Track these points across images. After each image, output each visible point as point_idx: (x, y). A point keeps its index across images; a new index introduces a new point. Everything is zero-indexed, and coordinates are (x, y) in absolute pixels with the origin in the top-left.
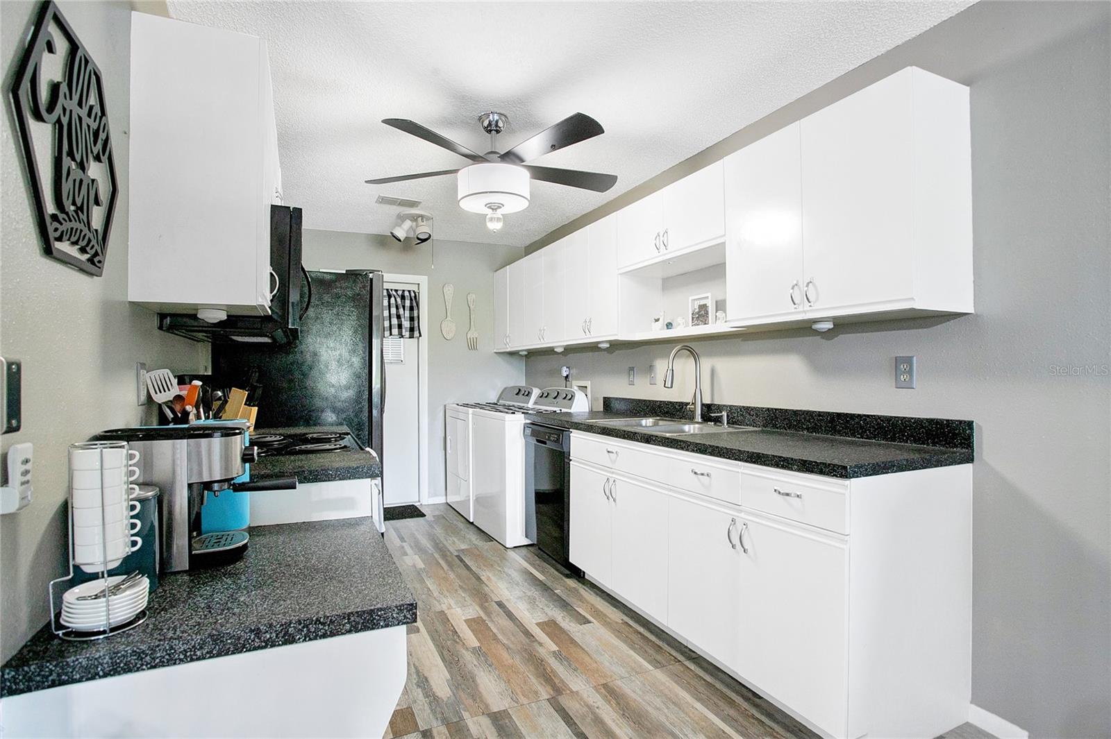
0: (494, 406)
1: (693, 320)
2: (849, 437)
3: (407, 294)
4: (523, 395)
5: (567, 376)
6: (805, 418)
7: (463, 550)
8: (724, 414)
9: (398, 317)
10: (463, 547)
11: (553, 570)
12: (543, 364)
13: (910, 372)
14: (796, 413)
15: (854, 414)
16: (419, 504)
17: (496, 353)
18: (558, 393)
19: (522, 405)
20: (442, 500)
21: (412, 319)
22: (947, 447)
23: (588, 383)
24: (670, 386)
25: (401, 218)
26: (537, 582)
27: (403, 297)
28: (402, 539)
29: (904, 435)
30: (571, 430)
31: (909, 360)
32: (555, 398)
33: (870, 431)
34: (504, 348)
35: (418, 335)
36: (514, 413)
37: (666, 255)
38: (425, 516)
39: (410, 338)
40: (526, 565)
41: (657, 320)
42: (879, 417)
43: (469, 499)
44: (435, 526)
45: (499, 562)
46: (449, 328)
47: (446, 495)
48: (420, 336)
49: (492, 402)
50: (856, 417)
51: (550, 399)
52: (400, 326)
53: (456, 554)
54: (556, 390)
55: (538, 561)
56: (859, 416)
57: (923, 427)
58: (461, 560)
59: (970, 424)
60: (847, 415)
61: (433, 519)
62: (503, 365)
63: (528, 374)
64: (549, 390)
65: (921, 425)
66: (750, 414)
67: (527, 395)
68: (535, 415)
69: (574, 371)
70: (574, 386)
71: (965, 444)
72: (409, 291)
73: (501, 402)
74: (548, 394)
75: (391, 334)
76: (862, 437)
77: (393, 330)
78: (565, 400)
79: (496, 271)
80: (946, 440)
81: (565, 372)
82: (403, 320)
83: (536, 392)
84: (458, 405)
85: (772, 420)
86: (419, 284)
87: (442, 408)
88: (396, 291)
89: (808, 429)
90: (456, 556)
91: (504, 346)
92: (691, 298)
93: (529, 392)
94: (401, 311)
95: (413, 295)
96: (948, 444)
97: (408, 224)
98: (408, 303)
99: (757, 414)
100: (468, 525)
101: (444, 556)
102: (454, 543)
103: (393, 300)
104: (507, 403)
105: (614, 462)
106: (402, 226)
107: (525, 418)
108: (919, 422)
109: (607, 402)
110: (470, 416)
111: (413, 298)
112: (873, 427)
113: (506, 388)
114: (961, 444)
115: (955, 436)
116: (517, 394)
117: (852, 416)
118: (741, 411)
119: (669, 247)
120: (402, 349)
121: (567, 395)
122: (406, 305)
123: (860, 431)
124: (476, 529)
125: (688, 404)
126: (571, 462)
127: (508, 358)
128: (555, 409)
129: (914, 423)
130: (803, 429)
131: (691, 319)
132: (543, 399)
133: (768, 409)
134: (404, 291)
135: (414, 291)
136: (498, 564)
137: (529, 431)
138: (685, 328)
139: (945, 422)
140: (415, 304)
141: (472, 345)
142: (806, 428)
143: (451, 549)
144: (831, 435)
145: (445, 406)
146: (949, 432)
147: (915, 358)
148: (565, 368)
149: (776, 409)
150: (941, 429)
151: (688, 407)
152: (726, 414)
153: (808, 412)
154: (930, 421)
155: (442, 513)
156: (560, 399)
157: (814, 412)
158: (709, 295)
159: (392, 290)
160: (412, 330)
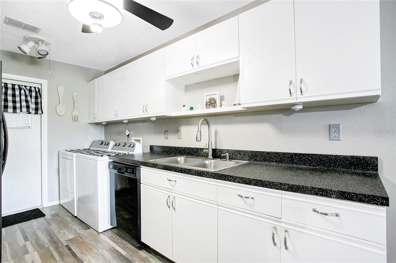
0: (88, 151)
1: (206, 106)
2: (302, 165)
3: (33, 89)
4: (105, 144)
5: (129, 134)
6: (274, 156)
7: (70, 240)
8: (227, 154)
9: (27, 101)
10: (71, 236)
11: (130, 245)
12: (115, 129)
13: (339, 132)
14: (268, 153)
15: (305, 154)
16: (42, 207)
17: (89, 123)
18: (125, 144)
19: (104, 150)
20: (57, 202)
21: (37, 103)
22: (363, 171)
23: (140, 139)
24: (200, 140)
25: (27, 40)
26: (122, 258)
27: (30, 91)
28: (26, 238)
29: (336, 164)
30: (141, 166)
31: (338, 126)
32: (123, 146)
33: (315, 162)
34: (94, 121)
35: (41, 113)
36: (102, 156)
37: (196, 69)
38: (45, 215)
39: (35, 114)
40: (113, 244)
41: (184, 106)
42: (321, 155)
43: (74, 200)
44: (52, 223)
45: (96, 245)
46: (61, 110)
47: (60, 199)
48: (42, 113)
49: (87, 148)
50: (307, 155)
51: (121, 147)
52: (28, 107)
53: (66, 244)
54: (124, 142)
55: (120, 240)
56: (308, 155)
57: (348, 160)
58: (70, 249)
59: (377, 158)
60: (300, 154)
61: (50, 217)
62: (93, 129)
63: (106, 134)
64: (120, 142)
65: (347, 159)
66: (240, 154)
67: (107, 145)
68: (114, 156)
69: (132, 133)
70: (133, 140)
71: (375, 169)
72: (35, 88)
73: (92, 148)
74: (119, 144)
75: (21, 111)
76: (310, 165)
77: (22, 109)
78: (130, 147)
79: (88, 82)
80: (362, 167)
81: (127, 133)
82: (30, 103)
83: (112, 143)
84: (66, 151)
85: (254, 157)
86: (41, 84)
87: (57, 153)
88: (26, 86)
89: (276, 162)
90: (66, 246)
91: (94, 120)
92: (205, 95)
93: (108, 143)
94: (29, 98)
95: (37, 90)
96: (365, 169)
97: (32, 44)
98: (34, 94)
99: (244, 154)
100: (74, 219)
101: (57, 248)
102: (64, 234)
103: (23, 92)
104: (96, 149)
105: (173, 186)
106: (27, 44)
107: (109, 159)
108: (345, 158)
109: (152, 148)
110: (74, 158)
111: (38, 92)
112: (317, 160)
113: (94, 141)
114: (372, 169)
115: (368, 165)
116: (101, 144)
117: (304, 155)
118: (234, 152)
119: (200, 64)
120: (30, 120)
121: (130, 145)
122: (32, 95)
123: (309, 162)
124: (79, 221)
125: (204, 149)
126: (141, 185)
127: (95, 126)
128: (125, 152)
129: (343, 158)
130: (273, 162)
131: (205, 105)
132: (117, 147)
133: (252, 151)
134: (31, 87)
135: (38, 88)
136: (95, 247)
137: (111, 166)
138: (202, 110)
139: (362, 158)
140: (38, 95)
141: (75, 119)
142: (275, 161)
143: (62, 240)
144: (291, 164)
145: (58, 152)
146: (364, 163)
147: (341, 125)
148: (128, 131)
149: (256, 152)
150: (359, 161)
151: (204, 151)
152: (228, 154)
153: (276, 153)
154: (353, 157)
155: (57, 212)
156: (126, 147)
157: (280, 153)
158: (217, 92)
159: (22, 86)
160: (37, 109)
